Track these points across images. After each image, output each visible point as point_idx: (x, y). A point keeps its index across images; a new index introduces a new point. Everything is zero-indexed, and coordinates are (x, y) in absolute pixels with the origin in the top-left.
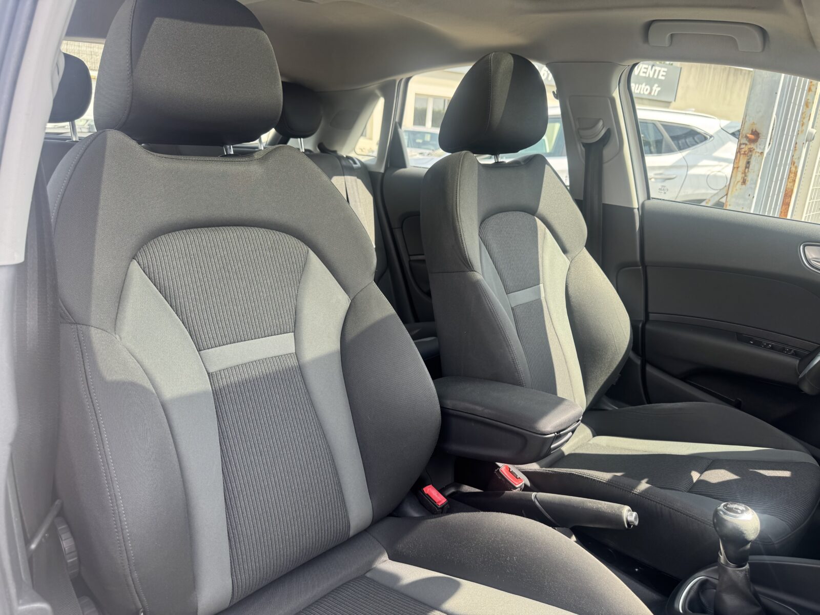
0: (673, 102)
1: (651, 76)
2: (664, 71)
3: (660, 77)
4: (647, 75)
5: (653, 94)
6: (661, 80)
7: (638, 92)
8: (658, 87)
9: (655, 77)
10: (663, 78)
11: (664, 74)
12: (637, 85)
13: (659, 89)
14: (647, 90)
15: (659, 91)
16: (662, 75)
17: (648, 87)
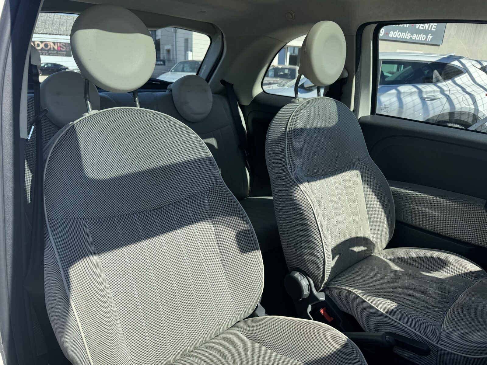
0: (441, 45)
1: (427, 29)
2: (435, 26)
3: (433, 29)
4: (424, 28)
5: (427, 40)
6: (433, 31)
7: (418, 39)
8: (431, 35)
9: (430, 29)
10: (434, 30)
11: (435, 27)
12: (418, 35)
13: (432, 37)
14: (424, 37)
15: (431, 38)
16: (434, 28)
17: (425, 36)
